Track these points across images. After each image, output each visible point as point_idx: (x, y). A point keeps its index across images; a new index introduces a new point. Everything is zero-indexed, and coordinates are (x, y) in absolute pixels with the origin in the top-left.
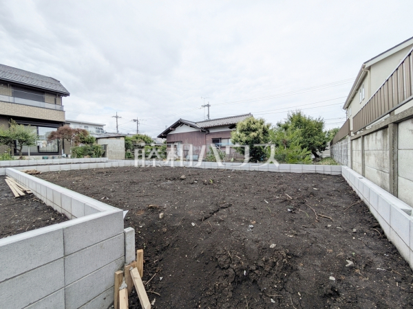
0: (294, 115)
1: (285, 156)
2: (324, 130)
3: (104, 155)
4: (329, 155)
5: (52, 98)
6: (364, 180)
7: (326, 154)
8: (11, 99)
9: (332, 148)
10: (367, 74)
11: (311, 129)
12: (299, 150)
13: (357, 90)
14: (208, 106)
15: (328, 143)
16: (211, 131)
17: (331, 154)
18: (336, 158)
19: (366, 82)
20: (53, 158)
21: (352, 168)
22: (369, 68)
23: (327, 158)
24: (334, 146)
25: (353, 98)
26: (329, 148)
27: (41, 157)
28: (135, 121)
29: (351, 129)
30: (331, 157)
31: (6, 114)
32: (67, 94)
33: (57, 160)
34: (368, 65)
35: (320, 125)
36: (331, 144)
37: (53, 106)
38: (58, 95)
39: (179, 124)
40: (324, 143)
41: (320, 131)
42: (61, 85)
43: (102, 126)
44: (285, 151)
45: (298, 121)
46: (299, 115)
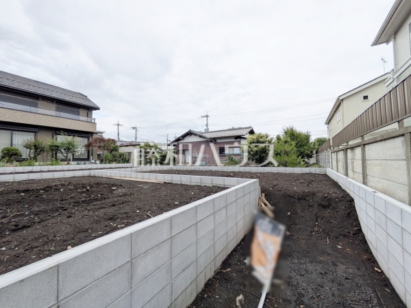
0: (288, 129)
1: (286, 162)
2: (310, 142)
3: (128, 161)
4: (315, 162)
5: (85, 112)
6: (349, 179)
7: (312, 161)
8: (54, 113)
9: (317, 156)
10: (340, 104)
11: (302, 141)
12: (296, 158)
13: (335, 112)
14: (207, 116)
15: (314, 152)
16: (218, 141)
17: (317, 160)
18: (321, 164)
19: (340, 108)
20: (85, 164)
21: (338, 171)
22: (342, 100)
23: (314, 164)
24: (319, 154)
25: (332, 117)
26: (314, 156)
27: (76, 162)
28: (134, 128)
29: (331, 144)
30: (317, 163)
31: (50, 125)
32: (98, 109)
33: (88, 166)
34: (341, 98)
35: (307, 137)
36: (317, 152)
37: (85, 119)
38: (90, 109)
39: (189, 134)
40: (312, 152)
41: (308, 142)
42: (90, 101)
43: (102, 133)
44: (286, 158)
45: (292, 135)
46: (292, 129)
